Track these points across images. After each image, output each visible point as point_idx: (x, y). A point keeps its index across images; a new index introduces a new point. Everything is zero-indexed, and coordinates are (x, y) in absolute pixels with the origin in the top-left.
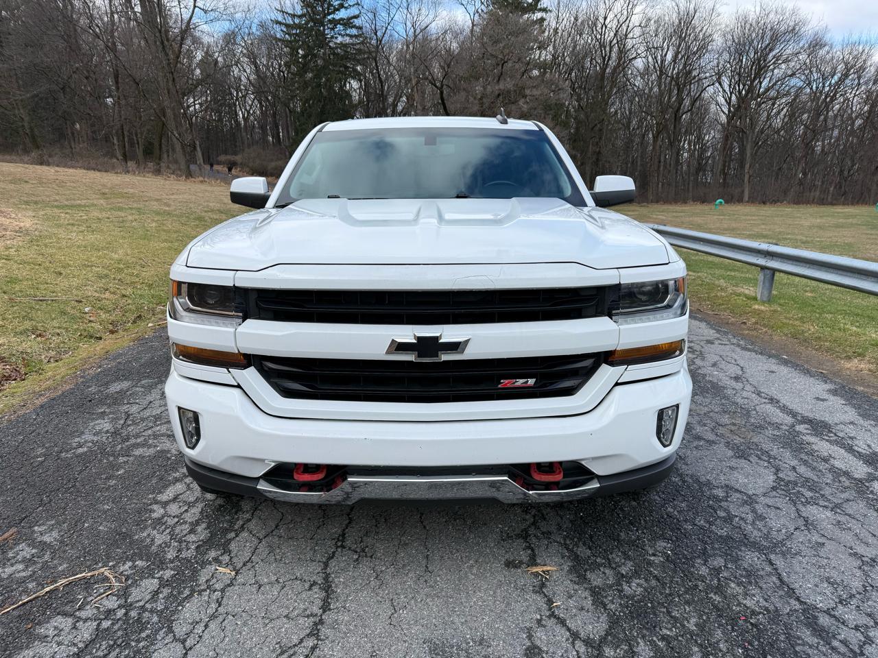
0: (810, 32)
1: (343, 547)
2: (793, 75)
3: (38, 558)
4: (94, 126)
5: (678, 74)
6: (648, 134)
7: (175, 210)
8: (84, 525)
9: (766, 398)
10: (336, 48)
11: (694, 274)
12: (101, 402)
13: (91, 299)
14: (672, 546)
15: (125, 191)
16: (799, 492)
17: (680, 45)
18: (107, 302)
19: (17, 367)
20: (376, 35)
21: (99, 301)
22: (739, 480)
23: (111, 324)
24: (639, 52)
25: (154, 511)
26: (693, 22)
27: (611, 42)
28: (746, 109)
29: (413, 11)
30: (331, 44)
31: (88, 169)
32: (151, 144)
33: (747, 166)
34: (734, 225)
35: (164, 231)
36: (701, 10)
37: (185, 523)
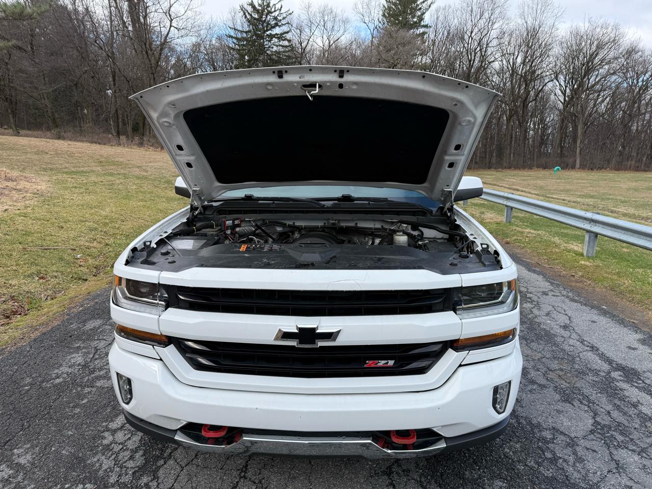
0: (628, 41)
1: (245, 477)
2: (614, 73)
3: (13, 478)
4: (98, 110)
5: (526, 72)
6: (503, 117)
7: (151, 176)
8: (51, 449)
9: (588, 346)
10: (272, 55)
11: (535, 232)
12: (79, 338)
13: (82, 247)
14: (507, 485)
15: (116, 160)
16: (612, 435)
17: (527, 51)
18: (94, 250)
19: (23, 304)
20: (301, 46)
21: (89, 249)
22: (564, 423)
23: (95, 268)
24: (497, 57)
25: (105, 438)
26: (537, 35)
27: (475, 49)
28: (577, 99)
29: (328, 28)
30: (268, 52)
31: (92, 142)
32: (137, 123)
33: (579, 142)
34: (568, 187)
35: (141, 192)
36: (544, 26)
37: (127, 449)
